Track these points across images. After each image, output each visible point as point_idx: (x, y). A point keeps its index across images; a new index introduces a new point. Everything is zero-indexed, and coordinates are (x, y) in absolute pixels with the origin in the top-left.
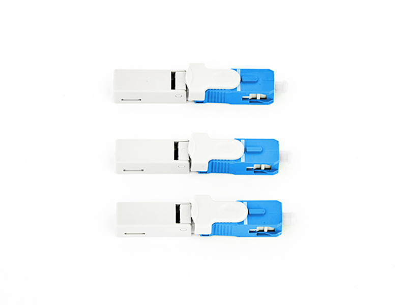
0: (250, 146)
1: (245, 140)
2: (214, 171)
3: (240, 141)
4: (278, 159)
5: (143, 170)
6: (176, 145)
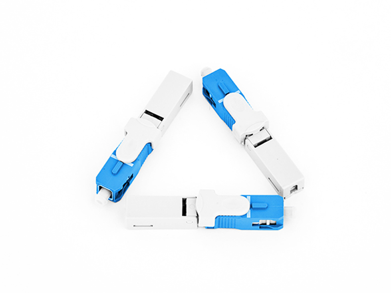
0: (256, 202)
1: (251, 196)
2: (221, 226)
3: (246, 197)
4: (283, 215)
5: (152, 226)
6: (184, 201)
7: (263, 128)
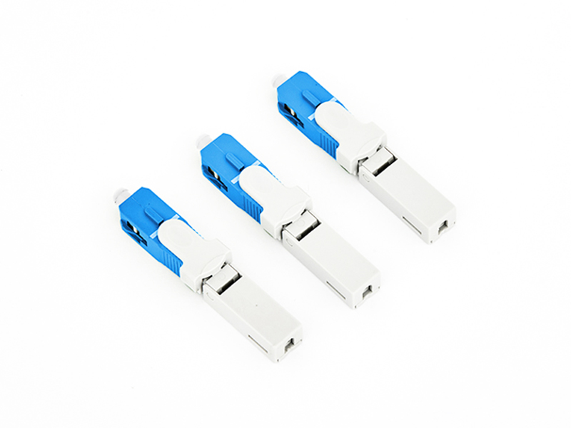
7: (225, 263)
